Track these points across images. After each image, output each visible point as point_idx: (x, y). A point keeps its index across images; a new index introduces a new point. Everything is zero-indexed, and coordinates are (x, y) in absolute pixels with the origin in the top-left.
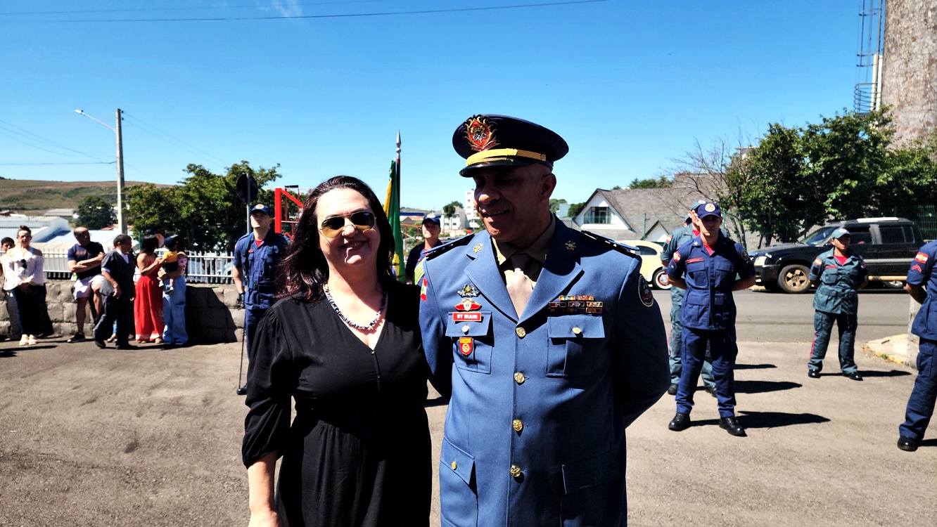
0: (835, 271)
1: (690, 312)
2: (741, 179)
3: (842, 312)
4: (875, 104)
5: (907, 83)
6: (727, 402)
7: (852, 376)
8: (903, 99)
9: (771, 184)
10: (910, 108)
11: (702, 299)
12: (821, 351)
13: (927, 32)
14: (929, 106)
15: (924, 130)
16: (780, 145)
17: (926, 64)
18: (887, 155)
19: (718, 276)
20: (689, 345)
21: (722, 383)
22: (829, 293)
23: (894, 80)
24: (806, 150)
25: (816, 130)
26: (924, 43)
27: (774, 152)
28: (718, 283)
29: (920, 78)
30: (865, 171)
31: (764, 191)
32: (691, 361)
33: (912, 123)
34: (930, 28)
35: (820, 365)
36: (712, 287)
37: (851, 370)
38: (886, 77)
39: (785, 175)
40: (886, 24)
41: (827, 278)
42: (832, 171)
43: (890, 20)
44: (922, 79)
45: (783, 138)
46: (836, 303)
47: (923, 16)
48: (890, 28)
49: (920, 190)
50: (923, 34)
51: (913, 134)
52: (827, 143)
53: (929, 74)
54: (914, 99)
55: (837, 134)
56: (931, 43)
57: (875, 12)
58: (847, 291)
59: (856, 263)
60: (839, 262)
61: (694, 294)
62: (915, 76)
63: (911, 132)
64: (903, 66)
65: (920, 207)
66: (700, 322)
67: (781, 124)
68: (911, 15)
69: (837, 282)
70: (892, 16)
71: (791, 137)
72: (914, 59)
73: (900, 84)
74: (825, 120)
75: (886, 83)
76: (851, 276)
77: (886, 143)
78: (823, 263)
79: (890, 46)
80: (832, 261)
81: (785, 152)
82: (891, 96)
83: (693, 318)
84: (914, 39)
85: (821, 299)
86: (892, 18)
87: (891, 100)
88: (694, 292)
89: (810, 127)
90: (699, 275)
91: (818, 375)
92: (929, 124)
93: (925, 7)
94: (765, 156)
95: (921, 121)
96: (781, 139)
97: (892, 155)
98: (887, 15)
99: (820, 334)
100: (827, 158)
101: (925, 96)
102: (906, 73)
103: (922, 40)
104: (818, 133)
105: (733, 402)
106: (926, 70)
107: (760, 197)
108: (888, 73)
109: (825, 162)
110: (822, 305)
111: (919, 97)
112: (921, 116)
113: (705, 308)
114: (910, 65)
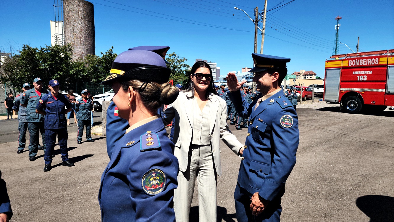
0: (84, 105)
1: (50, 123)
2: (12, 68)
3: (87, 119)
4: (63, 43)
5: (74, 37)
6: (66, 155)
7: (91, 141)
9: (26, 71)
10: (76, 46)
11: (55, 118)
12: (81, 135)
13: (79, 19)
14: (82, 47)
15: (81, 55)
16: (30, 55)
17: (80, 31)
18: (71, 63)
19: (60, 108)
20: (50, 136)
21: (63, 149)
22: (82, 113)
23: (69, 35)
24: (41, 58)
25: (44, 50)
26: (78, 23)
27: (27, 58)
28: (60, 110)
30: (64, 69)
31: (24, 74)
32: (51, 143)
33: (77, 52)
34: (80, 18)
35: (81, 139)
36: (59, 112)
37: (90, 139)
38: (66, 33)
39: (33, 68)
40: (64, 12)
41: (81, 108)
42: (52, 67)
43: (66, 11)
44: (79, 36)
45: (31, 52)
46: (85, 116)
47: (77, 13)
48: (66, 14)
49: (83, 76)
50: (78, 19)
51: (78, 56)
52: (49, 56)
53: (81, 35)
54: (77, 43)
55: (52, 53)
56: (81, 23)
57: (59, 6)
58: (88, 112)
59: (90, 102)
60: (85, 102)
61: (50, 116)
62: (77, 35)
63: (77, 55)
64: (72, 30)
65: (84, 83)
66: (54, 126)
67: (29, 46)
68: (73, 11)
69: (85, 109)
71: (34, 52)
72: (75, 28)
73: (72, 36)
74: (47, 47)
75: (66, 35)
76: (89, 106)
77: (70, 59)
78: (79, 103)
79: (66, 21)
80: (82, 102)
81: (32, 58)
82: (69, 40)
83: (51, 125)
84: (75, 21)
85: (80, 116)
87: (69, 42)
88: (50, 115)
89: (42, 48)
90: (52, 108)
91: (81, 143)
92: (82, 53)
93: (77, 10)
94: (23, 59)
95: (80, 52)
96: (30, 52)
97: (73, 63)
98: (64, 8)
99: (81, 128)
100: (50, 62)
101: (80, 43)
102: (73, 33)
103: (78, 22)
104: (45, 52)
105: (68, 155)
106: (80, 33)
107: (23, 76)
108: (67, 31)
109: (49, 64)
110: (81, 118)
111: (79, 43)
112: (80, 50)
113: (57, 121)
114: (74, 30)
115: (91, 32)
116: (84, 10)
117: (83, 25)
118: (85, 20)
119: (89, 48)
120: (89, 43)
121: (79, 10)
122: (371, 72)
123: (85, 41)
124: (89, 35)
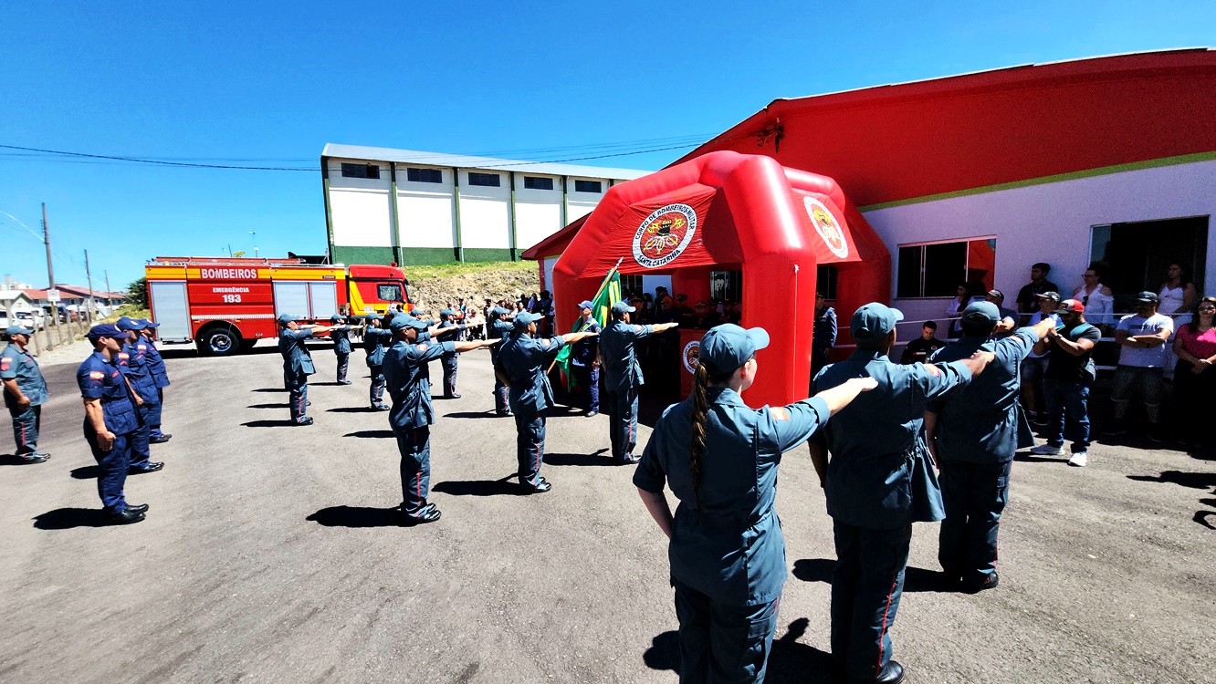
122: (247, 290)
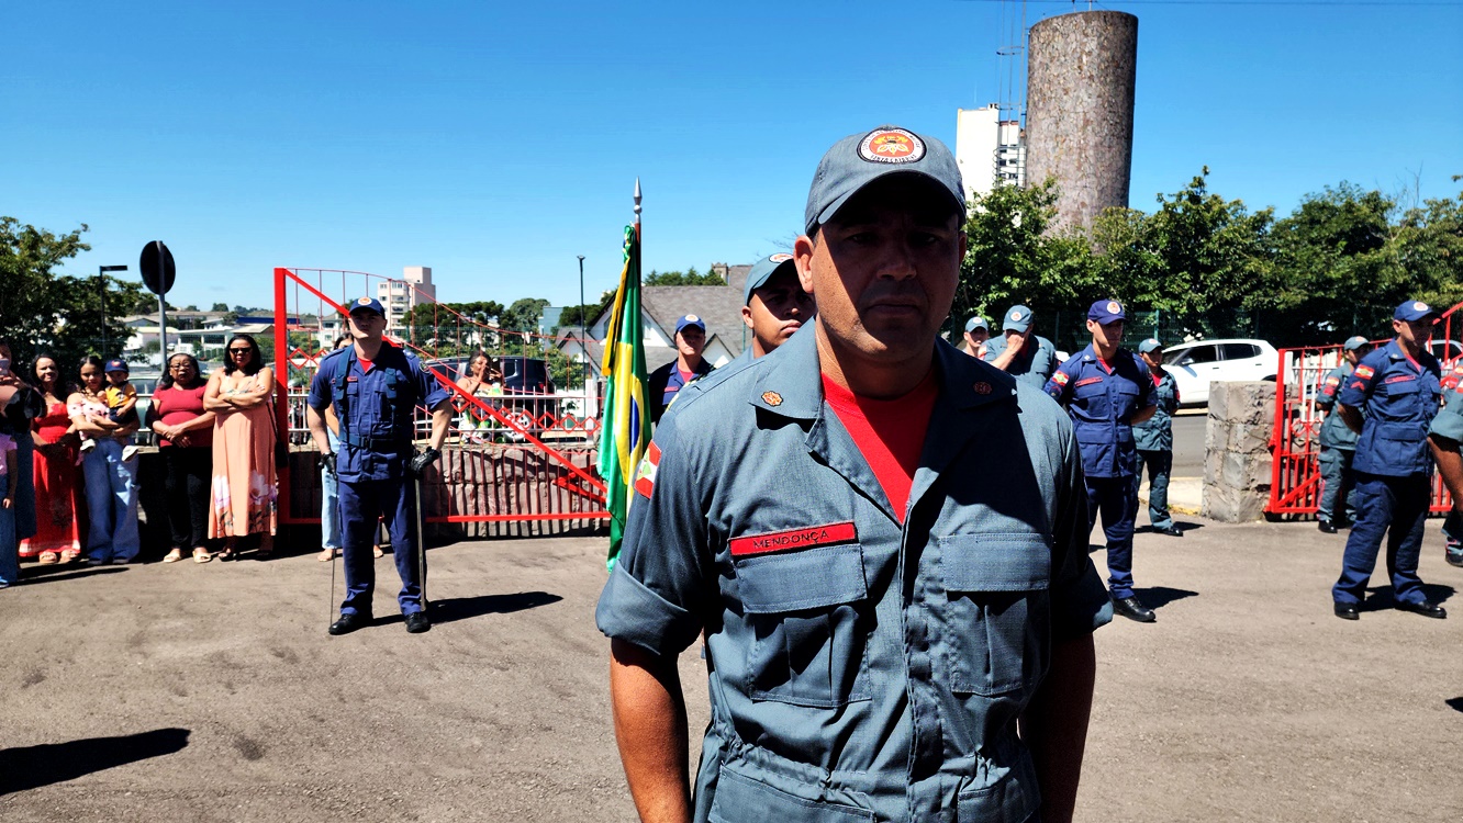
3: (1161, 448)
5: (1057, 149)
6: (1125, 578)
7: (1170, 531)
8: (1053, 170)
10: (1062, 183)
11: (1102, 435)
13: (1081, 83)
14: (1083, 182)
15: (1077, 213)
17: (1079, 126)
19: (1123, 401)
23: (1042, 145)
26: (1078, 97)
28: (1122, 411)
29: (1074, 144)
33: (1064, 202)
34: (1085, 78)
36: (1116, 417)
37: (1166, 523)
40: (1030, 68)
43: (1036, 64)
46: (1152, 437)
47: (1076, 61)
48: (1036, 74)
50: (1077, 85)
51: (1066, 219)
53: (1085, 139)
54: (1068, 172)
56: (1086, 98)
57: (1015, 51)
58: (1164, 419)
59: (1170, 384)
61: (1087, 428)
62: (1067, 141)
63: (1064, 216)
64: (1053, 127)
66: (1098, 467)
68: (1063, 59)
70: (1039, 58)
72: (1066, 118)
73: (1050, 150)
75: (1031, 147)
76: (1167, 400)
79: (1036, 99)
82: (1039, 166)
83: (1089, 462)
84: (1066, 92)
86: (1038, 61)
87: (1040, 172)
88: (1085, 427)
90: (1096, 402)
92: (1083, 204)
93: (1078, 50)
95: (1075, 201)
97: (1048, 246)
98: (1031, 56)
101: (1079, 169)
102: (1057, 136)
103: (1075, 94)
106: (1080, 134)
108: (1034, 135)
111: (1072, 169)
112: (1074, 194)
113: (1108, 447)
114: (1061, 126)
115: (1121, 123)
116: (1102, 47)
117: (1093, 102)
118: (1104, 83)
119: (1110, 184)
120: (1110, 164)
121: (1082, 52)
123: (1097, 160)
124: (1113, 135)
